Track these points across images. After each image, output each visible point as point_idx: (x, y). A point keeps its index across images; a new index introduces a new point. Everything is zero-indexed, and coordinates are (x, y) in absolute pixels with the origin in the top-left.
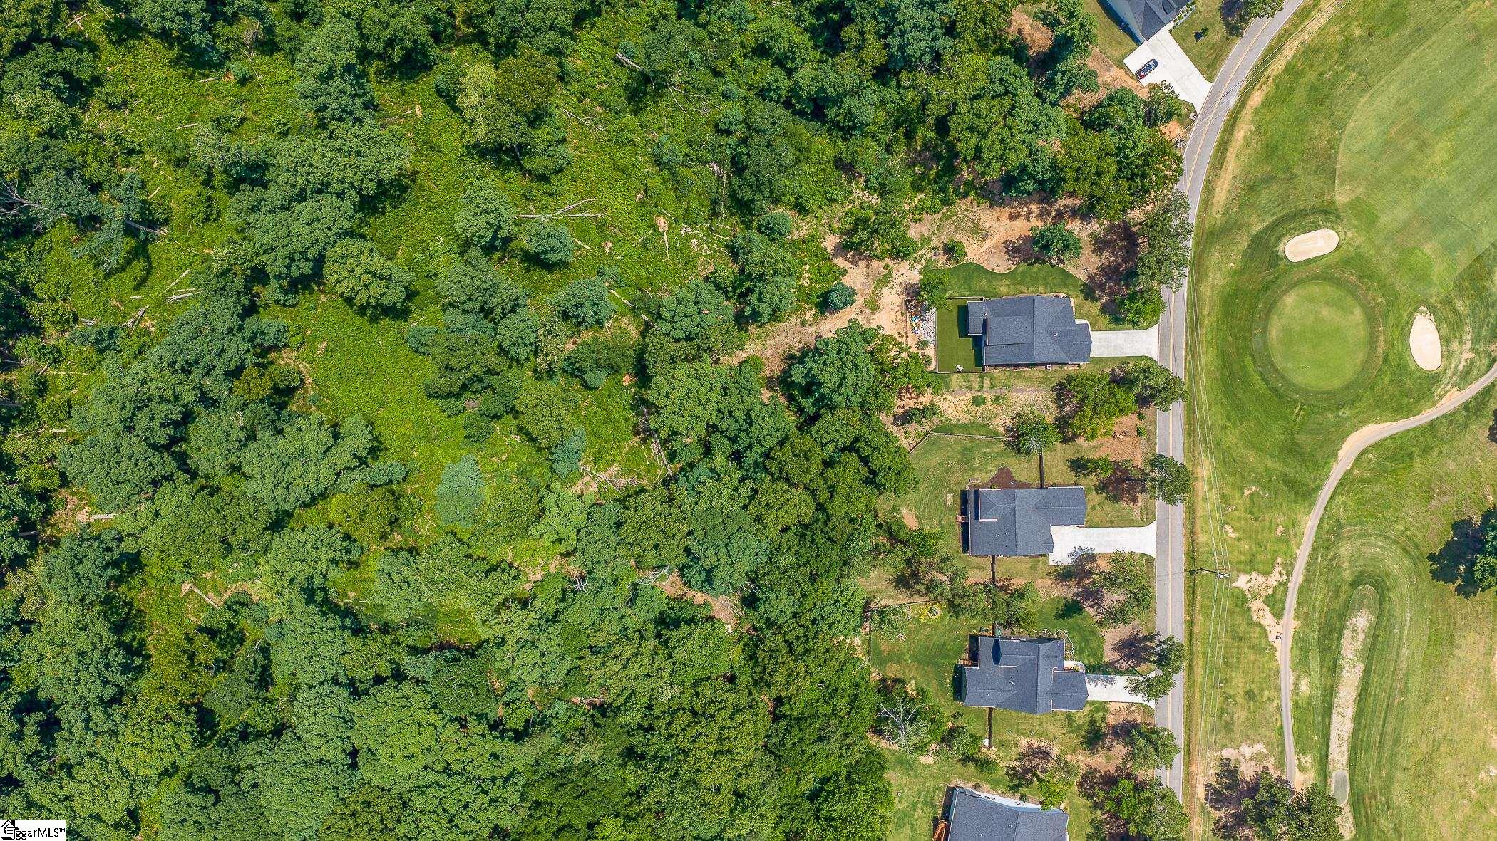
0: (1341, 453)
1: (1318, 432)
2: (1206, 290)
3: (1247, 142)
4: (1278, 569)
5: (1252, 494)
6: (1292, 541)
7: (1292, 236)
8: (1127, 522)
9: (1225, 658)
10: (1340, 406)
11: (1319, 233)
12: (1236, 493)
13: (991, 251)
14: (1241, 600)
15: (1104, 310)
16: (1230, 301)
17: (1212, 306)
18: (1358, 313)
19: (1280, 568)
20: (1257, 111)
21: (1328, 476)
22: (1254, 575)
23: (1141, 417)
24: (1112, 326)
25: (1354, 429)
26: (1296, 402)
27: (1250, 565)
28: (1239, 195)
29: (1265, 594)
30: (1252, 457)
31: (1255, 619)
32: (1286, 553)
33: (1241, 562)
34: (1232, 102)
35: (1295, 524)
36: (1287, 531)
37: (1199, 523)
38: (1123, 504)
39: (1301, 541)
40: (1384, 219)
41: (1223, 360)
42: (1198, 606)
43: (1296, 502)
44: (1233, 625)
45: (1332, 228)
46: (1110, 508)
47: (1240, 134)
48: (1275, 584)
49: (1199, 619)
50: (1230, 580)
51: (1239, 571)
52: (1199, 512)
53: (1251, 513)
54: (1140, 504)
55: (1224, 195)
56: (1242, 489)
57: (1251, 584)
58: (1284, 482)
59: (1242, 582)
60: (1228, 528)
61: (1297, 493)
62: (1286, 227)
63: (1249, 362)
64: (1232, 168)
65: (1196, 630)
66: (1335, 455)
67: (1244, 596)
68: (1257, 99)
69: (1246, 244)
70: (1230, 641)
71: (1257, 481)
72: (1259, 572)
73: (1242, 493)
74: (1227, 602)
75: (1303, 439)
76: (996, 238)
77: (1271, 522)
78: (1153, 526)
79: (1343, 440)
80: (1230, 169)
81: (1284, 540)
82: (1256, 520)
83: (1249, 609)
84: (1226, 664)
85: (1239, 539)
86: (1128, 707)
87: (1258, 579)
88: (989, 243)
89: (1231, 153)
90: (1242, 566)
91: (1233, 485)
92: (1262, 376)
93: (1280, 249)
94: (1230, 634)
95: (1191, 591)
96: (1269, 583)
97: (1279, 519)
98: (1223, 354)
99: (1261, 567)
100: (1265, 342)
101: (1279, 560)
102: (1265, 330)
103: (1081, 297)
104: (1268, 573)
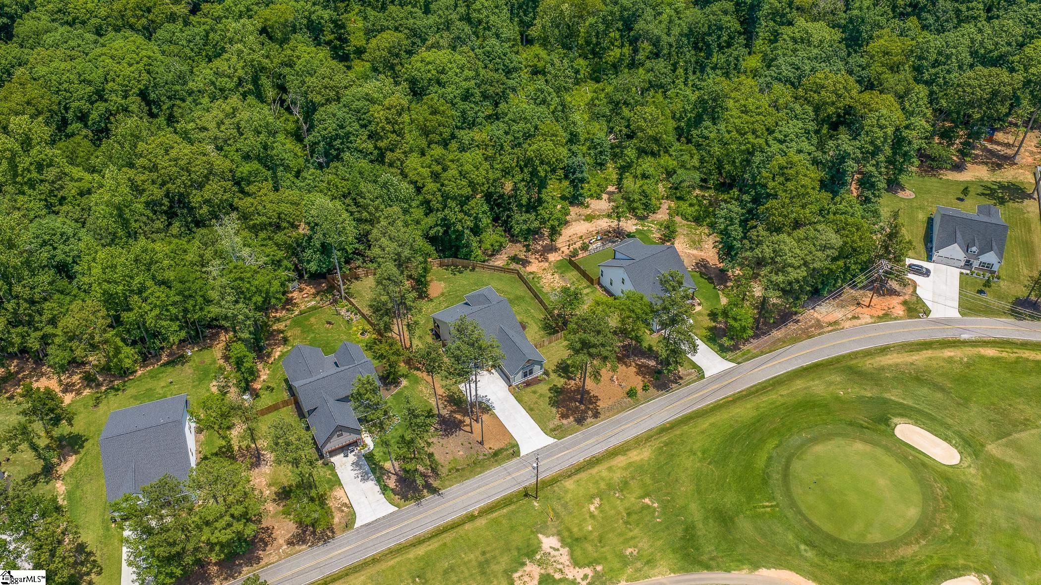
0: (763, 572)
1: (764, 536)
2: (799, 384)
3: (950, 360)
4: (588, 571)
5: (648, 507)
6: (630, 571)
7: (916, 423)
8: (541, 421)
9: (452, 568)
10: (811, 544)
11: (945, 444)
12: (639, 492)
13: (689, 255)
14: (530, 551)
15: (711, 329)
16: (808, 405)
17: (790, 395)
18: (913, 513)
19: (591, 574)
20: (982, 357)
21: (728, 571)
22: (565, 551)
23: (645, 388)
24: (705, 339)
25: (798, 570)
26: (774, 499)
27: (572, 541)
28: (903, 373)
29: (551, 572)
30: (686, 487)
31: (516, 575)
32: (611, 570)
33: (569, 530)
34: (965, 336)
35: (650, 562)
36: (638, 559)
37: (583, 475)
38: (554, 410)
39: (637, 579)
40: (1020, 495)
41: (754, 424)
42: (495, 515)
43: (674, 551)
44: (494, 557)
45: (961, 453)
46: (544, 404)
47: (948, 353)
48: (570, 577)
49: (482, 522)
50: (543, 529)
51: (559, 534)
52: (594, 471)
53: (629, 514)
54: (565, 422)
55: (890, 362)
56: (647, 495)
57: (553, 553)
58: (686, 530)
59: (549, 543)
60: (597, 501)
61: (683, 548)
62: (918, 417)
63: (771, 444)
64: (919, 358)
65: (467, 526)
66: (756, 566)
67: (535, 552)
68: (990, 352)
69: (869, 395)
70: (474, 563)
71: (665, 506)
72: (572, 555)
73: (643, 497)
74: (517, 539)
75: (745, 525)
76: (702, 254)
77: (633, 538)
78: (550, 441)
79: (779, 565)
80: (914, 358)
81: (625, 561)
82: (626, 523)
83: (524, 564)
84: (446, 572)
85: (592, 516)
86: (345, 505)
87: (563, 556)
88: (695, 252)
89: (929, 353)
90: (566, 534)
91: (644, 485)
92: (770, 458)
93: (895, 420)
94: (481, 559)
95: (507, 501)
96: (566, 570)
97: (644, 544)
98: (759, 420)
99: (578, 552)
100: (802, 445)
101: (599, 568)
102: (815, 440)
103: (708, 312)
104: (576, 563)
